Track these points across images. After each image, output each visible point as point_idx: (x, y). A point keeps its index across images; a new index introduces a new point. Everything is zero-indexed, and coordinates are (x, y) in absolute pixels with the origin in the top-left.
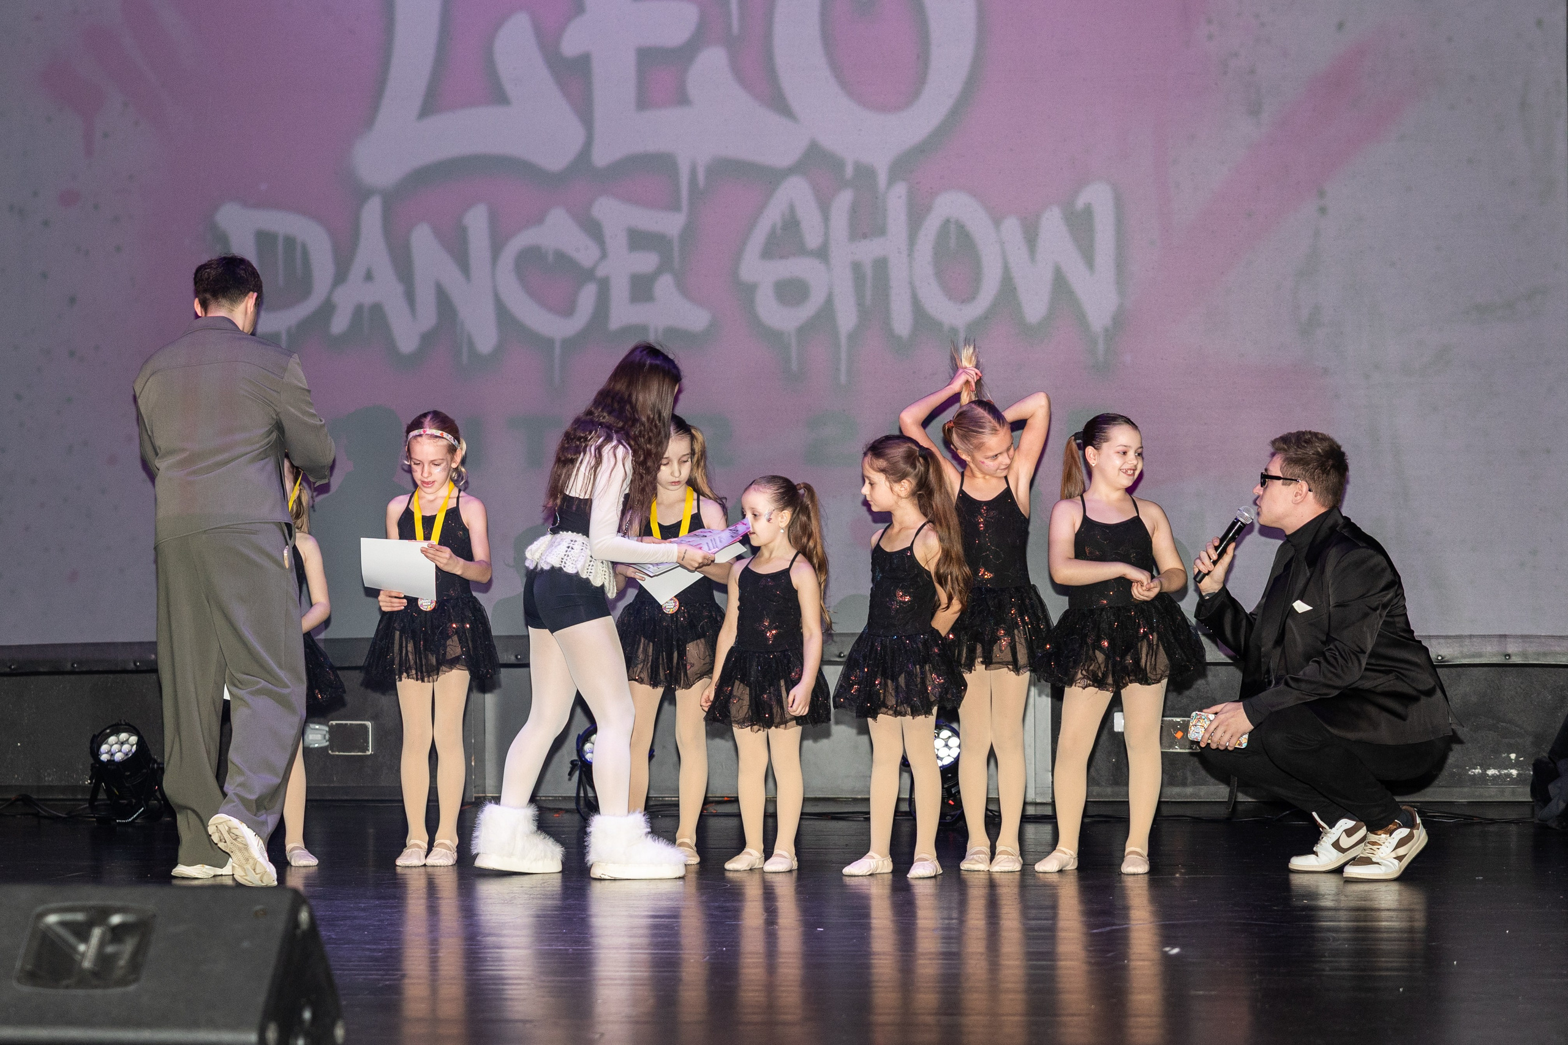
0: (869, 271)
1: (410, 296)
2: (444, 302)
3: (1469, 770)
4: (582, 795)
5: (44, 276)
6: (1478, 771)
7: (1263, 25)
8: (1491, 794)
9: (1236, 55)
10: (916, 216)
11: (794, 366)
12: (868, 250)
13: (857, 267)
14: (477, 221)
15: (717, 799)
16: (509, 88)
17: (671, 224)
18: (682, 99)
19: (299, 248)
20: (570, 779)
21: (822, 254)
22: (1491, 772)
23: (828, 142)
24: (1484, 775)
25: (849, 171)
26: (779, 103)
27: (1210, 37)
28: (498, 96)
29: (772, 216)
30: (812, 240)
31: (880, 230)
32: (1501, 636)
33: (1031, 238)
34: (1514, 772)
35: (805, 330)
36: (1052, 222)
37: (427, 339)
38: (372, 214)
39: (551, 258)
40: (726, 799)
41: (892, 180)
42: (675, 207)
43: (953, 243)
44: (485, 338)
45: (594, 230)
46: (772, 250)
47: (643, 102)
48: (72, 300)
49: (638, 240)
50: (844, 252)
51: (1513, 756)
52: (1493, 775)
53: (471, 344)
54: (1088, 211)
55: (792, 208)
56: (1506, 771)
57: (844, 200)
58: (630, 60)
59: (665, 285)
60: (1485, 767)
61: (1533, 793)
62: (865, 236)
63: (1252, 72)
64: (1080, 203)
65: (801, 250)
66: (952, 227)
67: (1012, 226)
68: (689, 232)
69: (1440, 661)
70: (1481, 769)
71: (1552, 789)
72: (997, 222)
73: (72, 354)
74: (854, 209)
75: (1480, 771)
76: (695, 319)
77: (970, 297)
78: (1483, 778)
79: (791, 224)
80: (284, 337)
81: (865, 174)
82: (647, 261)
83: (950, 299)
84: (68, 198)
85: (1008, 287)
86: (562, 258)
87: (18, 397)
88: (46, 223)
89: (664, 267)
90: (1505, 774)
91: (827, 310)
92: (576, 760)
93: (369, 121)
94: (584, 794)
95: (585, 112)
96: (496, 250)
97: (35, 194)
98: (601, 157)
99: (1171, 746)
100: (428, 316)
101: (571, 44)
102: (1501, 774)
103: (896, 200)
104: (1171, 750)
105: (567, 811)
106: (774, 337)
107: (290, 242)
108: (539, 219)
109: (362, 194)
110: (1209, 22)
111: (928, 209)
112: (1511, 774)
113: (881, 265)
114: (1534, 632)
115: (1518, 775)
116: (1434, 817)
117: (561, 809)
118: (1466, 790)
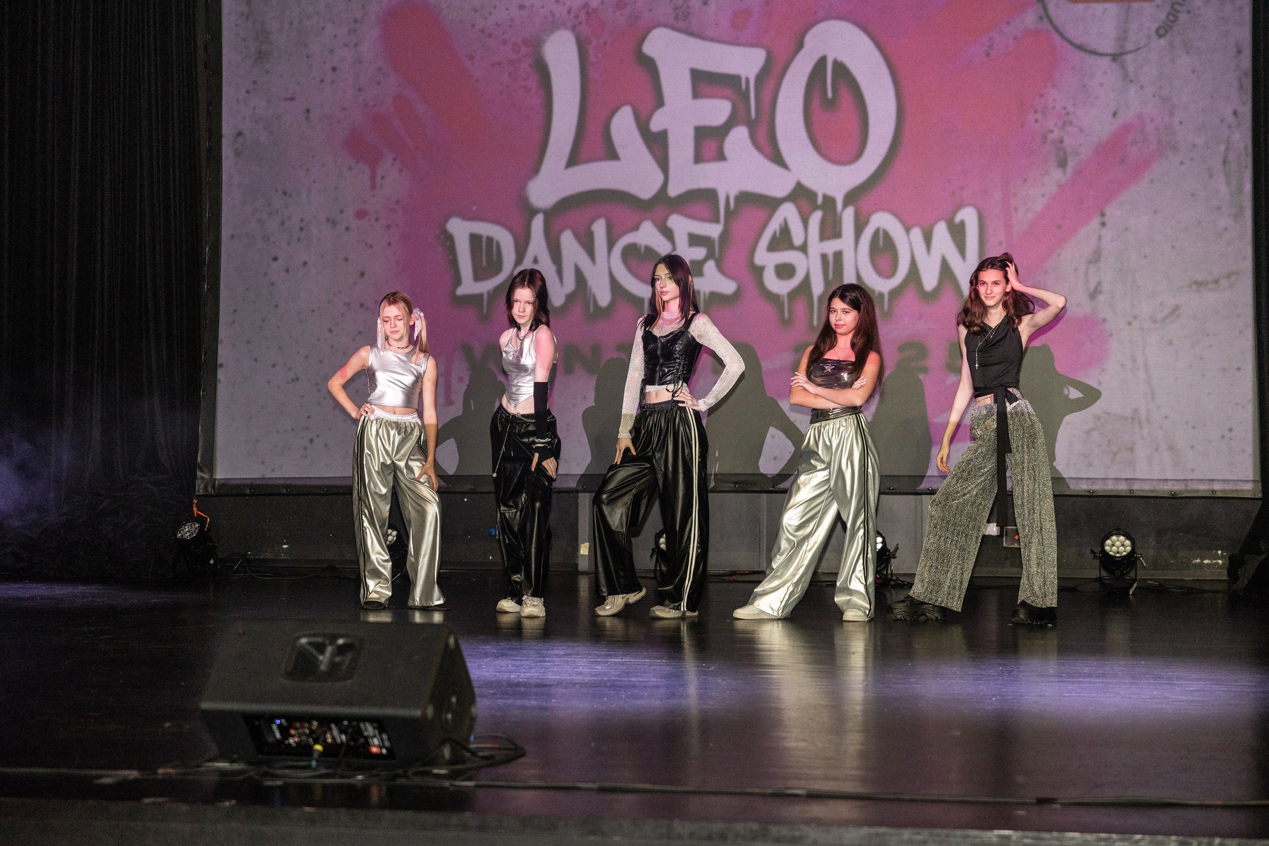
0: (831, 259)
1: (560, 273)
2: (580, 277)
3: (1194, 559)
4: (658, 569)
5: (346, 260)
6: (1198, 561)
7: (1068, 114)
8: (1207, 575)
9: (1052, 131)
10: (859, 227)
11: (786, 315)
12: (830, 247)
13: (824, 257)
14: (599, 229)
15: (741, 572)
16: (620, 151)
17: (714, 231)
18: (721, 156)
19: (495, 244)
20: (651, 560)
21: (803, 248)
22: (1206, 562)
23: (808, 183)
24: (1202, 563)
25: (820, 200)
26: (777, 159)
27: (1036, 121)
28: (612, 155)
29: (774, 226)
30: (798, 240)
31: (838, 235)
32: (1210, 480)
33: (928, 238)
34: (1220, 562)
35: (793, 294)
36: (941, 231)
37: (570, 298)
38: (538, 224)
39: (642, 250)
40: (747, 572)
41: (845, 205)
42: (716, 220)
43: (881, 242)
44: (604, 297)
45: (668, 234)
46: (774, 246)
47: (698, 158)
48: (362, 274)
49: (695, 240)
50: (816, 248)
51: (1220, 552)
52: (1207, 564)
53: (595, 302)
54: (962, 223)
55: (785, 221)
56: (1215, 561)
57: (816, 218)
58: (690, 134)
59: (710, 267)
60: (1203, 559)
61: (1229, 574)
62: (829, 238)
63: (1062, 142)
64: (958, 219)
65: (790, 246)
66: (881, 233)
67: (916, 234)
68: (724, 236)
69: (1173, 495)
70: (1200, 559)
71: (1240, 572)
72: (908, 230)
73: (362, 305)
74: (823, 223)
75: (1199, 561)
76: (728, 287)
77: (890, 273)
78: (1201, 565)
79: (785, 230)
80: (485, 297)
81: (829, 201)
82: (699, 253)
83: (879, 276)
84: (361, 214)
85: (914, 271)
86: (648, 249)
87: (330, 331)
88: (347, 229)
89: (710, 256)
90: (1214, 563)
91: (806, 283)
92: (654, 548)
93: (536, 170)
94: (659, 567)
95: (663, 163)
96: (611, 244)
97: (342, 212)
98: (673, 191)
99: (1012, 544)
100: (570, 285)
101: (657, 124)
102: (1212, 563)
103: (848, 217)
104: (1012, 546)
105: (651, 578)
106: (773, 298)
107: (490, 240)
108: (636, 228)
109: (532, 212)
110: (1036, 112)
111: (867, 222)
112: (1218, 563)
113: (838, 255)
114: (1230, 478)
115: (1223, 563)
116: (1169, 588)
117: (647, 577)
118: (1191, 572)
